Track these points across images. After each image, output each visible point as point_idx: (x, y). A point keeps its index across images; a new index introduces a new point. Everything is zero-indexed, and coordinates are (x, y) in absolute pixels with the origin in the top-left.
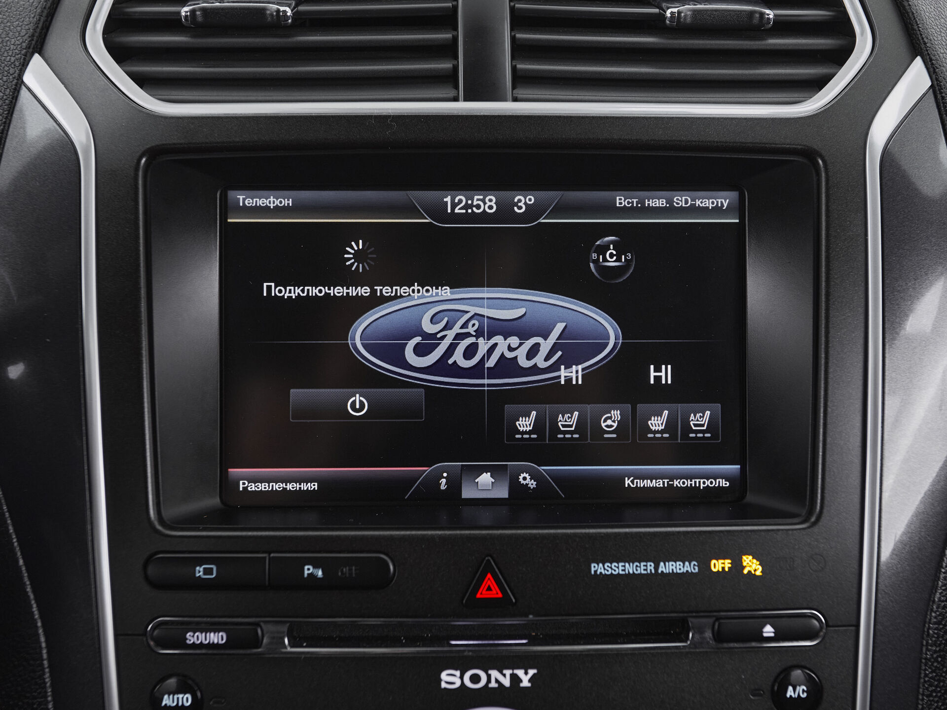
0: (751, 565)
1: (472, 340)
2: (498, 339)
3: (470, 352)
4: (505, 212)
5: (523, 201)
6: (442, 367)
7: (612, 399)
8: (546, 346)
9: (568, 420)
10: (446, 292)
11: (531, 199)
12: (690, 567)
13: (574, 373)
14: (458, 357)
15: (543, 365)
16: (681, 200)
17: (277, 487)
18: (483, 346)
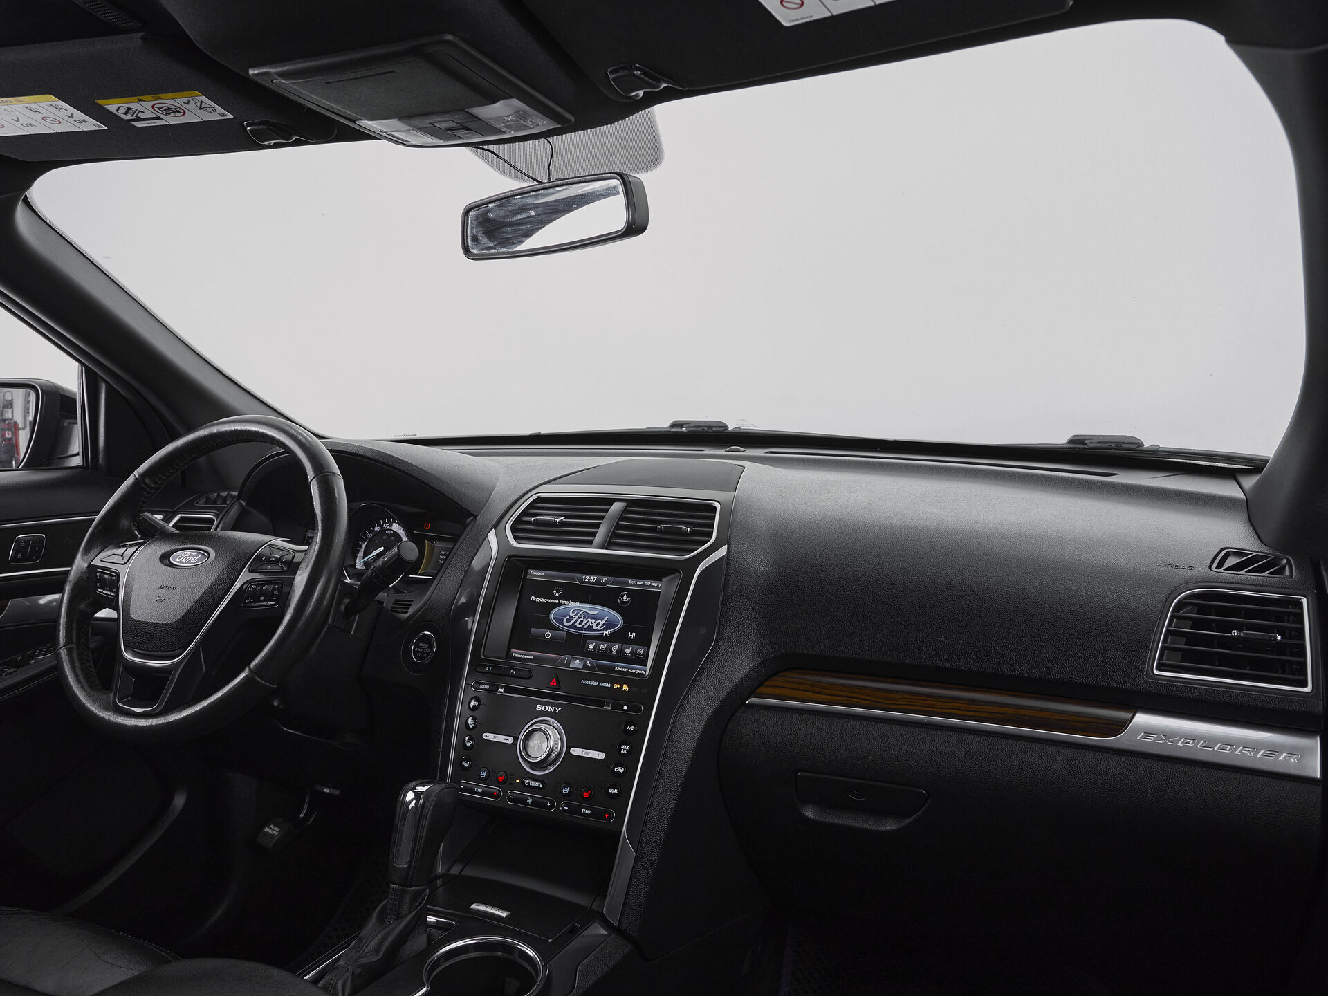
0: (625, 687)
1: (582, 619)
2: (589, 620)
3: (580, 623)
4: (598, 582)
5: (604, 579)
6: (572, 626)
7: (616, 642)
8: (602, 623)
9: (603, 647)
10: (578, 604)
11: (606, 579)
12: (608, 685)
13: (608, 633)
14: (577, 624)
15: (600, 629)
16: (647, 583)
17: (522, 656)
18: (585, 621)
